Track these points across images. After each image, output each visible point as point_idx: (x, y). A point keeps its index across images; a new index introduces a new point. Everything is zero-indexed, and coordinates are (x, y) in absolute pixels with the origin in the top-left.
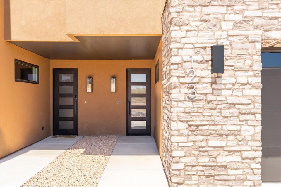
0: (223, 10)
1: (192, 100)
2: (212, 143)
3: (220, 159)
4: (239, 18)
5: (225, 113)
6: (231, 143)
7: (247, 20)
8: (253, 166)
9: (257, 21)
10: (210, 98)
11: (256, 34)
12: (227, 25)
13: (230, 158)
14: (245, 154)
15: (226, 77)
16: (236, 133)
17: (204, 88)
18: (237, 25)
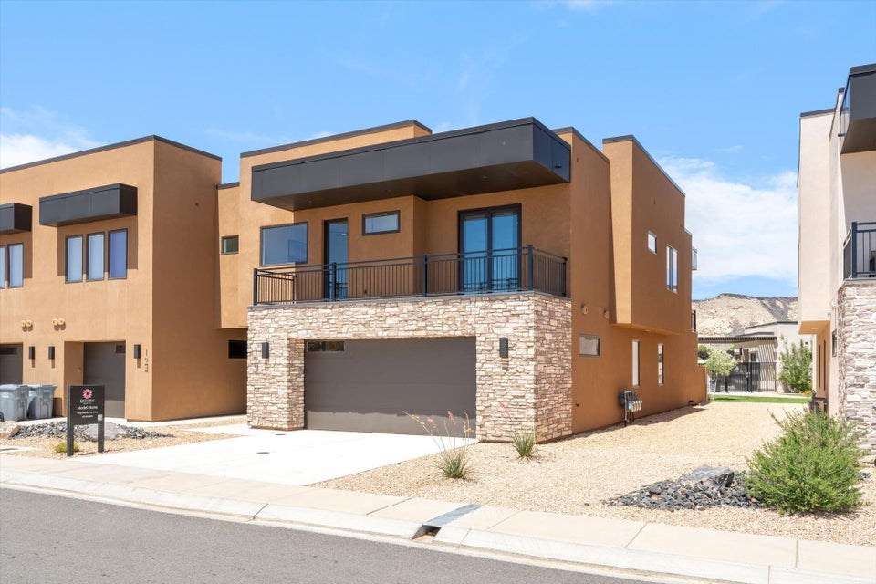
0: (270, 321)
1: (256, 373)
2: (265, 399)
3: (268, 408)
4: (276, 326)
5: (271, 381)
6: (273, 398)
7: (281, 327)
8: (283, 412)
9: (285, 327)
10: (264, 372)
11: (284, 335)
12: (272, 330)
13: (272, 408)
14: (279, 405)
15: (272, 362)
16: (276, 393)
17: (262, 366)
18: (276, 330)
